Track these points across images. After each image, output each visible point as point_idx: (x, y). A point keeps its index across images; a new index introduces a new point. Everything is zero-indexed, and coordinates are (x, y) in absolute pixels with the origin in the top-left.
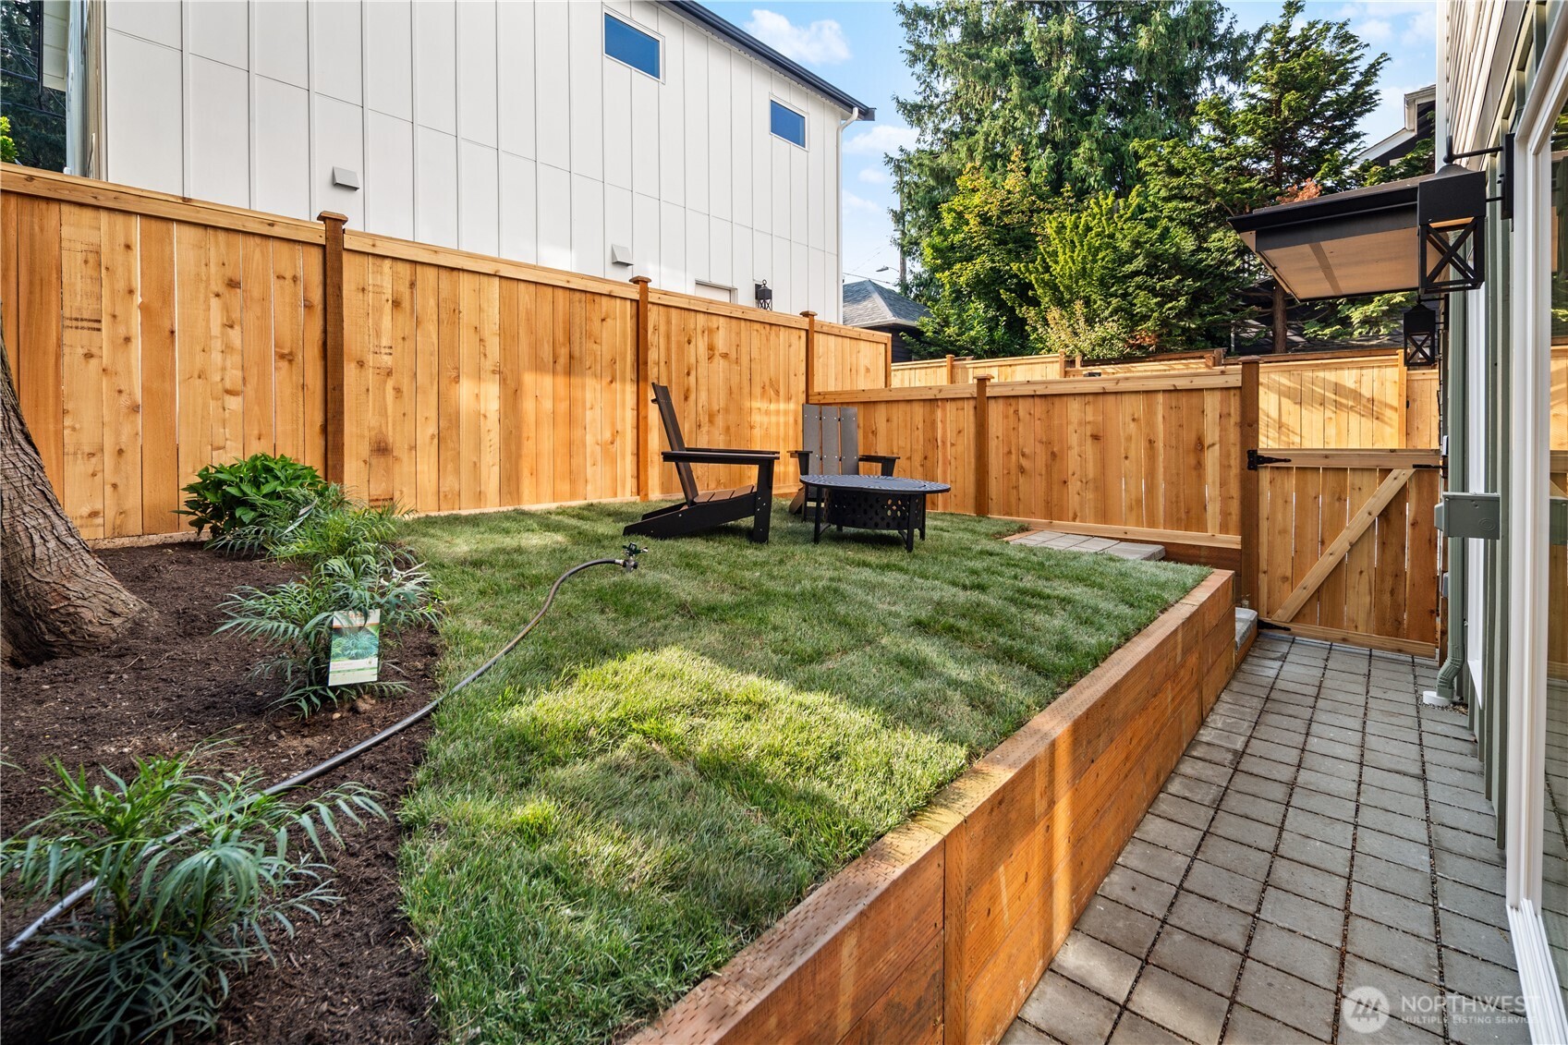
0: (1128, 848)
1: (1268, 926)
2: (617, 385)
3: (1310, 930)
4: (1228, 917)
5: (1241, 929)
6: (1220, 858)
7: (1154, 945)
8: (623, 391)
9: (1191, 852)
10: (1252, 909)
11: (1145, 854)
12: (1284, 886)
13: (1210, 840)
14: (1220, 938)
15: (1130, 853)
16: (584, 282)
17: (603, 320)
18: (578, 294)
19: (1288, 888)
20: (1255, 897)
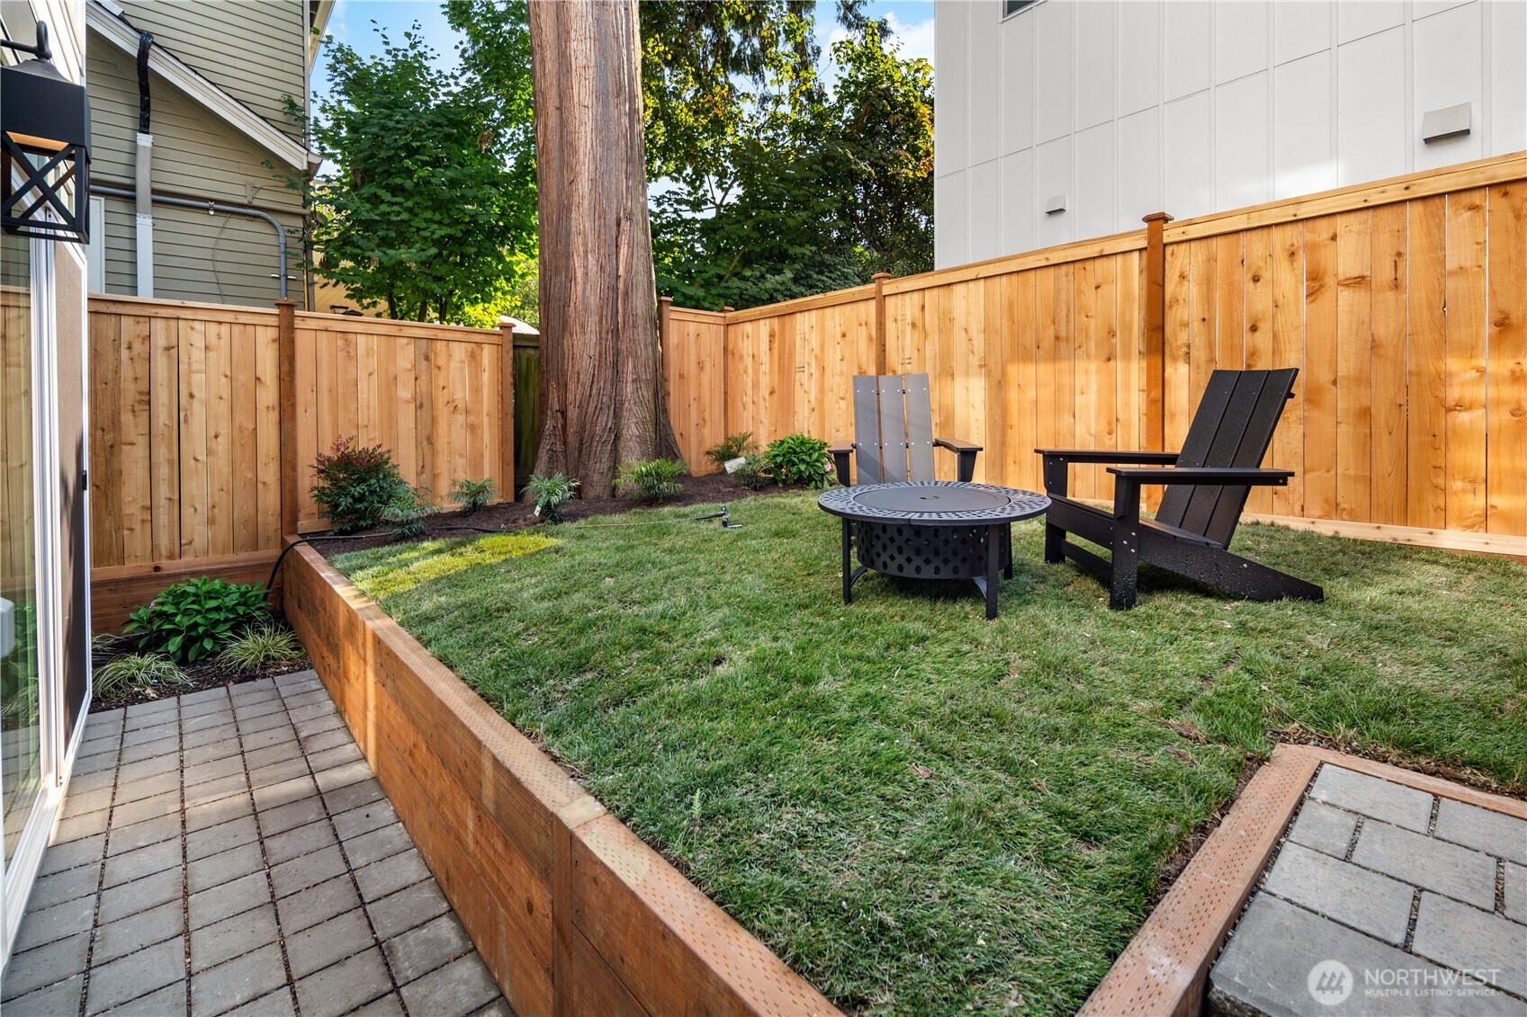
0: (406, 837)
1: (255, 869)
2: (1119, 364)
3: (218, 891)
4: (289, 851)
5: (274, 851)
6: (328, 891)
7: (324, 803)
8: (1127, 371)
9: (358, 874)
10: (274, 871)
11: (390, 843)
12: (257, 912)
13: (351, 900)
14: (285, 836)
15: (400, 835)
16: (1067, 252)
17: (1097, 287)
18: (1064, 268)
19: (251, 914)
20: (276, 882)
